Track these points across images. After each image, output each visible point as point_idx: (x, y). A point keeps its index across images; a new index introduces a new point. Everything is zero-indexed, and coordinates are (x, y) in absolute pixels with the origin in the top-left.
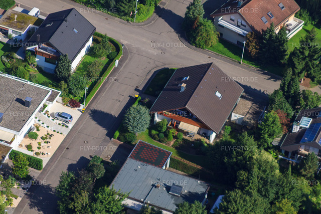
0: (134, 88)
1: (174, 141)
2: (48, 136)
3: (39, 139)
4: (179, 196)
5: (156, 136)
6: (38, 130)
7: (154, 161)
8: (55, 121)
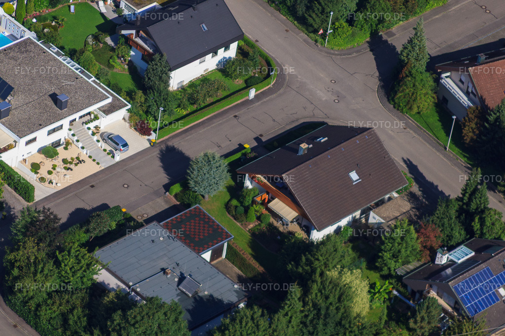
0: (255, 136)
1: (257, 223)
2: (76, 161)
3: (58, 161)
4: (190, 295)
5: (232, 209)
6: (66, 148)
7: (197, 239)
8: (99, 144)
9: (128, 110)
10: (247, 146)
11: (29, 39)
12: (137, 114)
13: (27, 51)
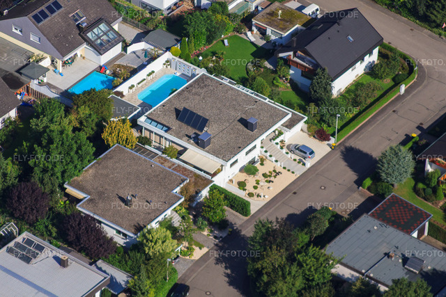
0: (417, 125)
2: (274, 174)
3: (259, 176)
4: (418, 272)
5: (422, 191)
6: (262, 164)
7: (403, 223)
8: (289, 156)
9: (305, 122)
10: (414, 135)
11: (204, 75)
12: (313, 123)
13: (205, 86)
